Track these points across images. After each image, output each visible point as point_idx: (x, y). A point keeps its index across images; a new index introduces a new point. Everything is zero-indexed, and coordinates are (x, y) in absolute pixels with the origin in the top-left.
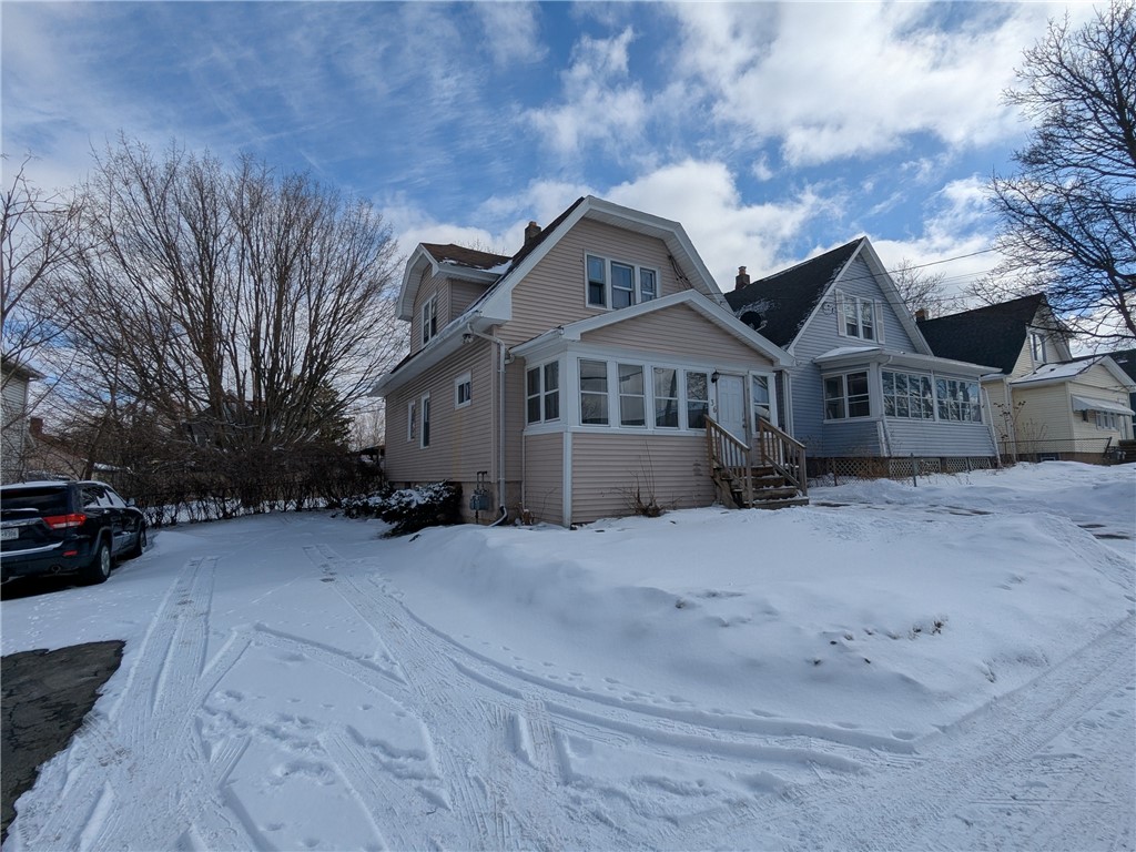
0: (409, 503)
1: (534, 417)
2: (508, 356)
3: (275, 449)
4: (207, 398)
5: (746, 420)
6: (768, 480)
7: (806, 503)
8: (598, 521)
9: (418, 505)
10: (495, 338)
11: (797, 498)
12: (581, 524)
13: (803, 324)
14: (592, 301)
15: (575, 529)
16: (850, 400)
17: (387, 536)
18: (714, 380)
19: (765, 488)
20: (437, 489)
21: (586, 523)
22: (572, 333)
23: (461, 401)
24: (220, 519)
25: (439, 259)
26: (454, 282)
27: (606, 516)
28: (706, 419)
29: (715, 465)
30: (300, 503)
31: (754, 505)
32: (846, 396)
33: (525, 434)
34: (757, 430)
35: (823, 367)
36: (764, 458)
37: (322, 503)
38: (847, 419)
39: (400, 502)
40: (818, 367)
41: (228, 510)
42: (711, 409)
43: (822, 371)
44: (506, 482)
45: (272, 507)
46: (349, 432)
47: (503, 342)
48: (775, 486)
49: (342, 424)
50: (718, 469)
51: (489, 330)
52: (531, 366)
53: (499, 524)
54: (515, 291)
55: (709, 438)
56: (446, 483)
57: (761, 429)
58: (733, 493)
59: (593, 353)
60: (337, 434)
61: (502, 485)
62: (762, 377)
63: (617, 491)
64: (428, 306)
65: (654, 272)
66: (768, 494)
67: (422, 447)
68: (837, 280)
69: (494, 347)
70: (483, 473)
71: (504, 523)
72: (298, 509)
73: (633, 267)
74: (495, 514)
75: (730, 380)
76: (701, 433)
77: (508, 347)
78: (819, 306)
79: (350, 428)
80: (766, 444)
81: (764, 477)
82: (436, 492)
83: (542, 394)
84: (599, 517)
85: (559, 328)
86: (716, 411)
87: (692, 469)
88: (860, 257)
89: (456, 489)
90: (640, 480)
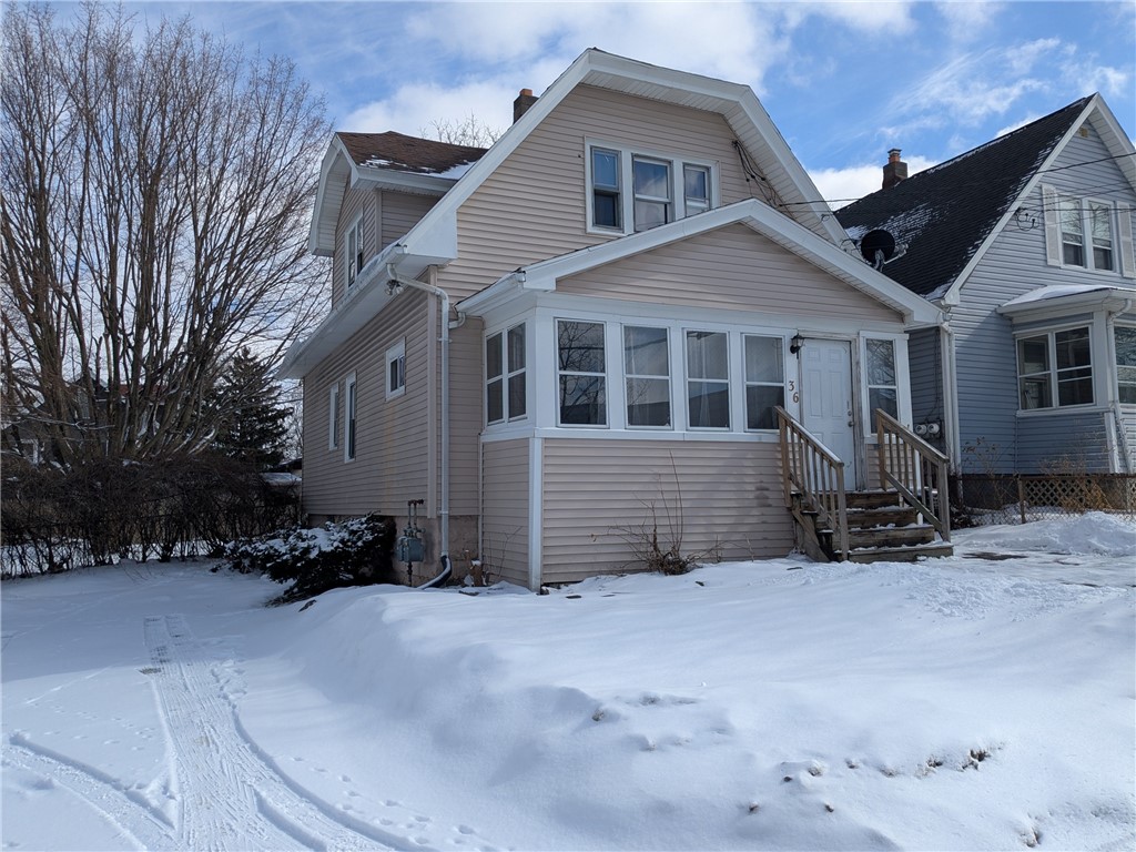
0: (307, 550)
1: (495, 414)
2: (454, 315)
3: (125, 463)
4: (37, 383)
5: (855, 412)
6: (885, 514)
7: (948, 552)
8: (587, 580)
9: (322, 554)
10: (433, 287)
11: (934, 544)
12: (557, 585)
13: (977, 247)
14: (598, 222)
15: (547, 593)
16: (1060, 376)
17: (278, 602)
18: (794, 349)
19: (879, 527)
20: (355, 528)
21: (566, 583)
22: (541, 280)
23: (394, 387)
24: (43, 573)
25: (360, 157)
26: (385, 194)
27: (601, 573)
28: (778, 414)
29: (794, 489)
30: (168, 549)
31: (849, 557)
32: (1054, 370)
33: (485, 439)
34: (874, 430)
35: (1015, 322)
36: (885, 476)
37: (203, 549)
38: (1056, 408)
39: (293, 549)
40: (1006, 320)
41: (57, 559)
42: (789, 397)
43: (1014, 327)
44: (451, 517)
45: (123, 556)
46: (285, 431)
47: (445, 294)
48: (898, 524)
49: (274, 419)
50: (797, 495)
51: (424, 275)
52: (491, 331)
53: (437, 585)
54: (463, 211)
55: (783, 444)
56: (373, 518)
57: (880, 428)
58: (819, 536)
59: (581, 310)
60: (266, 435)
61: (444, 521)
62: (883, 342)
63: (617, 532)
64: (353, 232)
65: (708, 169)
66: (880, 537)
67: (347, 459)
68: (1044, 168)
69: (432, 302)
70: (415, 503)
71: (445, 582)
72: (165, 559)
73: (670, 163)
74: (434, 568)
75: (824, 348)
76: (768, 436)
77: (454, 301)
78: (1008, 216)
79: (286, 425)
80: (887, 454)
81: (879, 509)
82: (353, 533)
83: (505, 376)
84: (590, 574)
85: (518, 271)
86: (798, 399)
87: (751, 496)
88: (1090, 128)
89: (385, 529)
90: (658, 513)
